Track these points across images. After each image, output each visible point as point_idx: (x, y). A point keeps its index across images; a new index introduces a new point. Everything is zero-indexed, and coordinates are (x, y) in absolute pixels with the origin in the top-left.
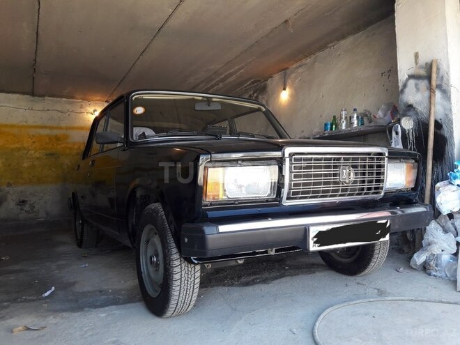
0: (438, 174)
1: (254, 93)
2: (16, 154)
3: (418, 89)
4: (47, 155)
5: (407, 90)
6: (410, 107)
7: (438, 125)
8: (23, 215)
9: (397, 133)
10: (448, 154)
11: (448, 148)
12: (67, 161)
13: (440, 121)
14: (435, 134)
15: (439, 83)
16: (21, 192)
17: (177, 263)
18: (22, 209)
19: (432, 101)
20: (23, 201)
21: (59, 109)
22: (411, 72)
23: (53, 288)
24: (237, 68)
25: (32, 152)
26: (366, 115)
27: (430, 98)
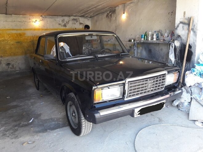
0: (187, 67)
1: (109, 13)
2: (3, 43)
3: (183, 29)
4: (16, 42)
5: (178, 28)
6: (179, 36)
7: (190, 47)
8: (9, 70)
9: (172, 47)
10: (192, 60)
11: (193, 57)
12: (25, 45)
13: (191, 45)
14: (188, 50)
15: (193, 27)
16: (7, 60)
17: (83, 121)
18: (9, 67)
19: (189, 36)
20: (9, 64)
21: (20, 20)
22: (181, 20)
23: (33, 118)
24: (102, 3)
25: (10, 41)
26: (160, 32)
27: (188, 34)
